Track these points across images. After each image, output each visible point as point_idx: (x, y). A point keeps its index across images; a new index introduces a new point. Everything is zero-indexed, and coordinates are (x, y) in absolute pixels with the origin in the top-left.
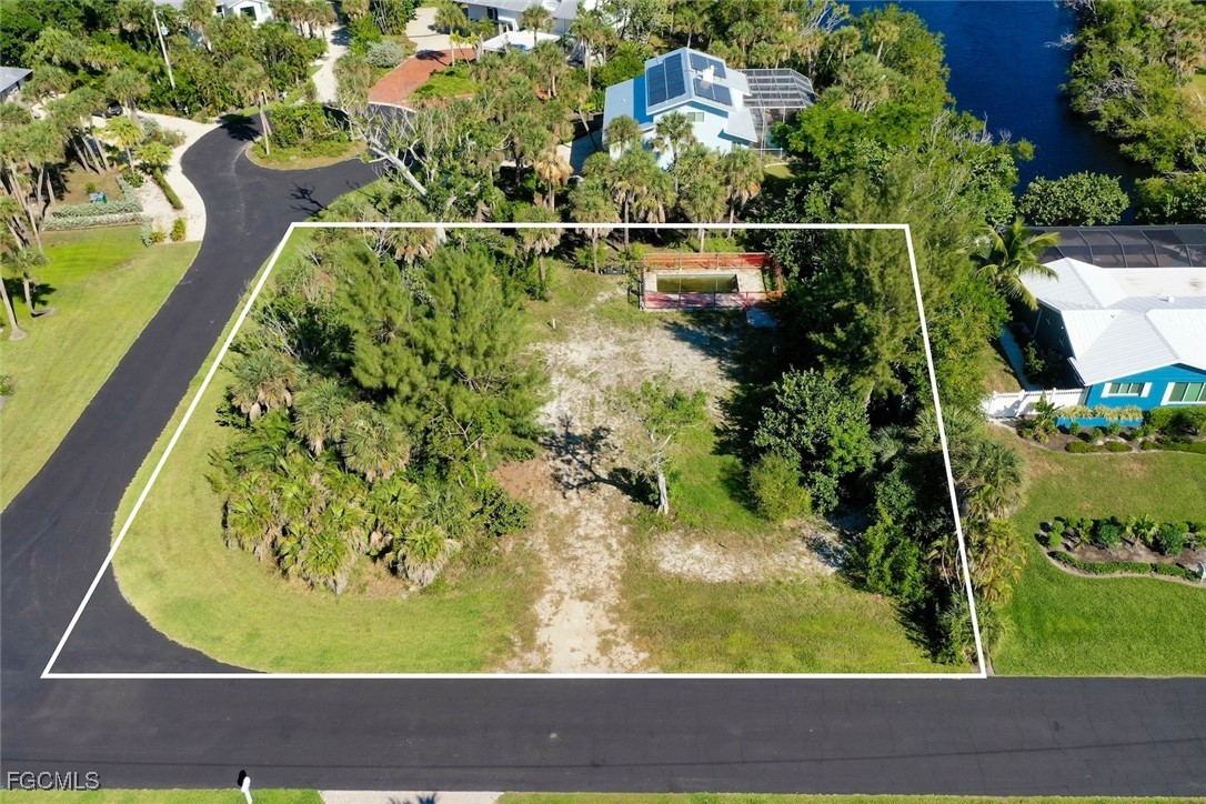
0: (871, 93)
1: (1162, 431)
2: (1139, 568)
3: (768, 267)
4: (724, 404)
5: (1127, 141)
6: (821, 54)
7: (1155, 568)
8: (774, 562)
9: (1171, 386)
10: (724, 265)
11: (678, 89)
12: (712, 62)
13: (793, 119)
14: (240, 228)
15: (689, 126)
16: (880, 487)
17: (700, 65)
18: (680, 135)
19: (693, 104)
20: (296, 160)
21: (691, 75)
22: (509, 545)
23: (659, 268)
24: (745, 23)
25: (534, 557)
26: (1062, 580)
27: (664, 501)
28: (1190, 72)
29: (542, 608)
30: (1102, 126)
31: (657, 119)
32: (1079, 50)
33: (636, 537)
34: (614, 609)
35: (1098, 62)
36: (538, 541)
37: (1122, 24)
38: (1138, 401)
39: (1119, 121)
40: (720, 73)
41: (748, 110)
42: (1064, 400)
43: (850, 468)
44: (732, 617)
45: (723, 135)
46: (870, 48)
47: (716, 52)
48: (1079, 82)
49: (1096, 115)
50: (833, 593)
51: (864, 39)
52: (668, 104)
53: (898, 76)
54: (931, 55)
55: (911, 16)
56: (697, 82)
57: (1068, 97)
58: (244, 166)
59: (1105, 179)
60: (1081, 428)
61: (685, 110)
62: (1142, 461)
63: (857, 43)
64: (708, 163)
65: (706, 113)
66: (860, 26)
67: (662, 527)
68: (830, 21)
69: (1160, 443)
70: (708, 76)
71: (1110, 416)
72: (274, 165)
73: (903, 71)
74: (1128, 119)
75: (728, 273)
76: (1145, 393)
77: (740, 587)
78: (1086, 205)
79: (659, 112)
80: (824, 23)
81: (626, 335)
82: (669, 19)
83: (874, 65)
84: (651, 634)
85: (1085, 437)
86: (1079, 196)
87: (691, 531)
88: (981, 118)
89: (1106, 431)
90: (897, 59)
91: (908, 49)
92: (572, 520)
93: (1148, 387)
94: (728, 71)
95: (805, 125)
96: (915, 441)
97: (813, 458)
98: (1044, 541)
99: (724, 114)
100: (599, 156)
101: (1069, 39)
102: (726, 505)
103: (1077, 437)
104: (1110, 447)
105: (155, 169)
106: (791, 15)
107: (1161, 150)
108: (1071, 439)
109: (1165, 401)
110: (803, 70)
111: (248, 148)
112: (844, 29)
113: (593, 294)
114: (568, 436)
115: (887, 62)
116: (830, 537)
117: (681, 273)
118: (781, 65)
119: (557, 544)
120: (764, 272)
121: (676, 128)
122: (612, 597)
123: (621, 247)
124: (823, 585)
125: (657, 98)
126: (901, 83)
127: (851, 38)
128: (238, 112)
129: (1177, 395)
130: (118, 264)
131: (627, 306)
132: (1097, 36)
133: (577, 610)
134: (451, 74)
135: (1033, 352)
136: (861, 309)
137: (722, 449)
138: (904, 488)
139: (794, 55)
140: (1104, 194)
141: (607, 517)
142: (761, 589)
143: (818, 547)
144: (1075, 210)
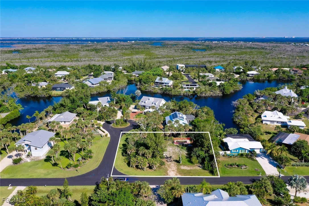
0: (203, 118)
1: (240, 156)
2: (236, 168)
3: (191, 140)
4: (186, 154)
5: (241, 125)
6: (196, 113)
7: (238, 168)
8: (194, 168)
9: (240, 150)
10: (185, 139)
11: (177, 117)
12: (181, 114)
13: (193, 121)
14: (115, 135)
15: (179, 121)
16: (206, 158)
17: (179, 114)
18: (178, 123)
19: (179, 119)
20: (119, 127)
21: (178, 115)
22: (163, 166)
23: (176, 140)
24: (184, 108)
25: (166, 167)
26: (227, 169)
27: (181, 162)
28: (250, 116)
29: (168, 172)
30: (237, 123)
31: (174, 121)
32: (235, 113)
33: (178, 166)
34: (176, 172)
35: (237, 115)
36: (166, 166)
37: (240, 109)
38: (237, 152)
39: (240, 123)
40: (182, 115)
41: (186, 120)
42: (228, 152)
43: (202, 157)
44: (190, 172)
45: (183, 123)
46: (203, 112)
47: (181, 112)
48: (234, 117)
49: (236, 122)
50: (201, 171)
51: (202, 111)
52: (175, 119)
53: (207, 116)
54: (212, 113)
55: (208, 108)
56: (179, 116)
57: (233, 119)
58: (111, 127)
59: (234, 129)
60: (230, 156)
61: (178, 120)
62: (237, 159)
63: (201, 111)
64: (182, 126)
65: (181, 120)
66: (201, 109)
67: (181, 165)
68: (197, 108)
69: (239, 157)
70: (181, 115)
71: (234, 154)
72: (116, 127)
73: (208, 115)
74: (241, 122)
75: (185, 140)
76: (237, 151)
77: (191, 170)
78: (232, 132)
79: (174, 120)
80: (196, 108)
81: (173, 147)
82: (173, 107)
83: (204, 114)
84: (181, 174)
85: (231, 156)
86: (231, 131)
87: (184, 165)
88: (218, 121)
89: (233, 156)
90: (207, 113)
91: (208, 112)
92: (170, 164)
93: (238, 150)
94: (183, 115)
95: (194, 121)
96: (209, 153)
97: (198, 157)
98: (225, 166)
99: (183, 120)
100: (166, 125)
101: (233, 111)
102: (188, 163)
103: (230, 157)
104: (234, 157)
105: (99, 128)
106: (191, 107)
107: (245, 126)
108: (229, 157)
109: (240, 153)
110: (193, 115)
111: (111, 125)
112: (199, 109)
113: (167, 143)
114: (167, 157)
115: (206, 114)
116: (201, 166)
117: (179, 140)
118: (190, 114)
119: (169, 167)
120: (190, 140)
121: (177, 122)
122: (176, 171)
123: (170, 138)
124: (200, 170)
125: (174, 118)
126: (208, 117)
127: (200, 111)
128: (107, 120)
129: (241, 152)
130: (99, 140)
131: (172, 144)
132: (237, 111)
133: (173, 172)
134: (139, 115)
135: (224, 148)
136: (202, 139)
137: (187, 158)
138: (208, 158)
139: (192, 113)
140: (235, 131)
141: (174, 164)
142: (193, 170)
143: (199, 166)
144: (231, 132)
